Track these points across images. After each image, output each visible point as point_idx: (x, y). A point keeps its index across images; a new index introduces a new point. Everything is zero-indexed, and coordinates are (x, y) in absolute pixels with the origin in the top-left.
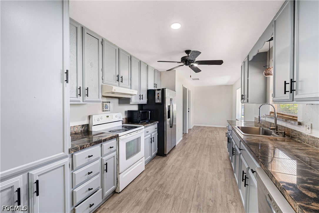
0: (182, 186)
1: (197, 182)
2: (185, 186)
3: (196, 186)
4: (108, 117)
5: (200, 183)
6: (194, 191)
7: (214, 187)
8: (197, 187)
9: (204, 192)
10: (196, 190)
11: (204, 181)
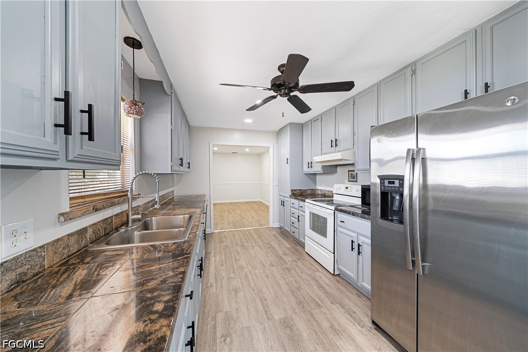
0: (269, 278)
1: (256, 291)
2: (266, 279)
3: (255, 286)
4: (347, 188)
5: (252, 292)
6: (253, 280)
7: (233, 294)
8: (253, 285)
9: (242, 283)
10: (252, 281)
11: (248, 298)
